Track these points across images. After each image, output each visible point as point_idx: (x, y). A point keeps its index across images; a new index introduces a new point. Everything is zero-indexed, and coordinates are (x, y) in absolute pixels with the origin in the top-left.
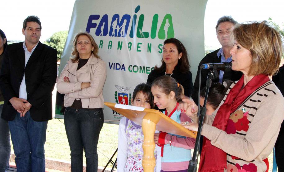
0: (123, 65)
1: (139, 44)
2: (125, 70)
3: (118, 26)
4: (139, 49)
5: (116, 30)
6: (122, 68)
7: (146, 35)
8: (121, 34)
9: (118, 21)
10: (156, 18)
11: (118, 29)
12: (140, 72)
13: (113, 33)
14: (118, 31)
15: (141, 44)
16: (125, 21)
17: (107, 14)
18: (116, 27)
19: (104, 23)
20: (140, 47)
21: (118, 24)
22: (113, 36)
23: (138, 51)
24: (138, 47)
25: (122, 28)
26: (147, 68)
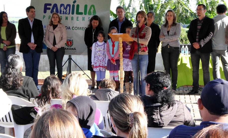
0: (69, 27)
1: (77, 17)
2: (70, 29)
3: (64, 9)
4: (78, 20)
5: (63, 12)
6: (69, 29)
7: (81, 14)
8: (67, 13)
9: (64, 7)
10: (86, 6)
11: (65, 11)
12: (78, 30)
13: (62, 12)
14: (65, 12)
15: (78, 17)
16: (68, 7)
17: (57, 3)
18: (64, 10)
19: (55, 8)
20: (78, 19)
21: (64, 8)
22: (62, 14)
23: (77, 20)
24: (77, 19)
25: (67, 10)
26: (82, 27)
